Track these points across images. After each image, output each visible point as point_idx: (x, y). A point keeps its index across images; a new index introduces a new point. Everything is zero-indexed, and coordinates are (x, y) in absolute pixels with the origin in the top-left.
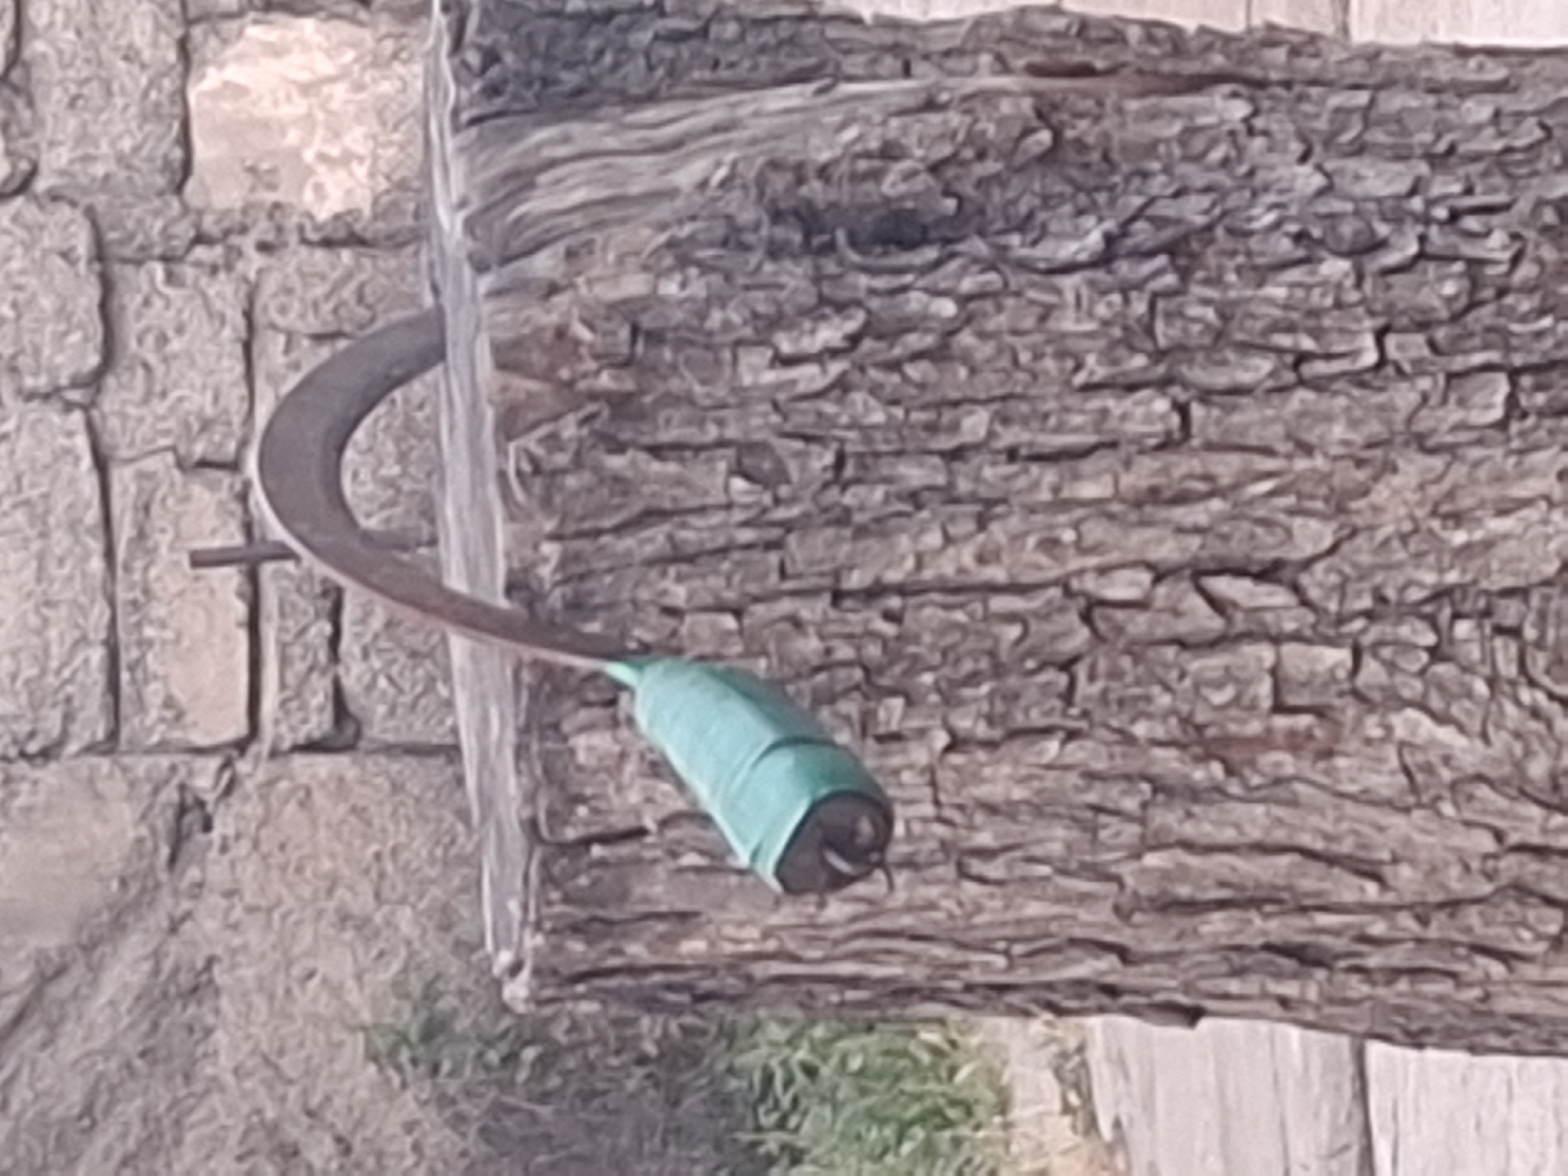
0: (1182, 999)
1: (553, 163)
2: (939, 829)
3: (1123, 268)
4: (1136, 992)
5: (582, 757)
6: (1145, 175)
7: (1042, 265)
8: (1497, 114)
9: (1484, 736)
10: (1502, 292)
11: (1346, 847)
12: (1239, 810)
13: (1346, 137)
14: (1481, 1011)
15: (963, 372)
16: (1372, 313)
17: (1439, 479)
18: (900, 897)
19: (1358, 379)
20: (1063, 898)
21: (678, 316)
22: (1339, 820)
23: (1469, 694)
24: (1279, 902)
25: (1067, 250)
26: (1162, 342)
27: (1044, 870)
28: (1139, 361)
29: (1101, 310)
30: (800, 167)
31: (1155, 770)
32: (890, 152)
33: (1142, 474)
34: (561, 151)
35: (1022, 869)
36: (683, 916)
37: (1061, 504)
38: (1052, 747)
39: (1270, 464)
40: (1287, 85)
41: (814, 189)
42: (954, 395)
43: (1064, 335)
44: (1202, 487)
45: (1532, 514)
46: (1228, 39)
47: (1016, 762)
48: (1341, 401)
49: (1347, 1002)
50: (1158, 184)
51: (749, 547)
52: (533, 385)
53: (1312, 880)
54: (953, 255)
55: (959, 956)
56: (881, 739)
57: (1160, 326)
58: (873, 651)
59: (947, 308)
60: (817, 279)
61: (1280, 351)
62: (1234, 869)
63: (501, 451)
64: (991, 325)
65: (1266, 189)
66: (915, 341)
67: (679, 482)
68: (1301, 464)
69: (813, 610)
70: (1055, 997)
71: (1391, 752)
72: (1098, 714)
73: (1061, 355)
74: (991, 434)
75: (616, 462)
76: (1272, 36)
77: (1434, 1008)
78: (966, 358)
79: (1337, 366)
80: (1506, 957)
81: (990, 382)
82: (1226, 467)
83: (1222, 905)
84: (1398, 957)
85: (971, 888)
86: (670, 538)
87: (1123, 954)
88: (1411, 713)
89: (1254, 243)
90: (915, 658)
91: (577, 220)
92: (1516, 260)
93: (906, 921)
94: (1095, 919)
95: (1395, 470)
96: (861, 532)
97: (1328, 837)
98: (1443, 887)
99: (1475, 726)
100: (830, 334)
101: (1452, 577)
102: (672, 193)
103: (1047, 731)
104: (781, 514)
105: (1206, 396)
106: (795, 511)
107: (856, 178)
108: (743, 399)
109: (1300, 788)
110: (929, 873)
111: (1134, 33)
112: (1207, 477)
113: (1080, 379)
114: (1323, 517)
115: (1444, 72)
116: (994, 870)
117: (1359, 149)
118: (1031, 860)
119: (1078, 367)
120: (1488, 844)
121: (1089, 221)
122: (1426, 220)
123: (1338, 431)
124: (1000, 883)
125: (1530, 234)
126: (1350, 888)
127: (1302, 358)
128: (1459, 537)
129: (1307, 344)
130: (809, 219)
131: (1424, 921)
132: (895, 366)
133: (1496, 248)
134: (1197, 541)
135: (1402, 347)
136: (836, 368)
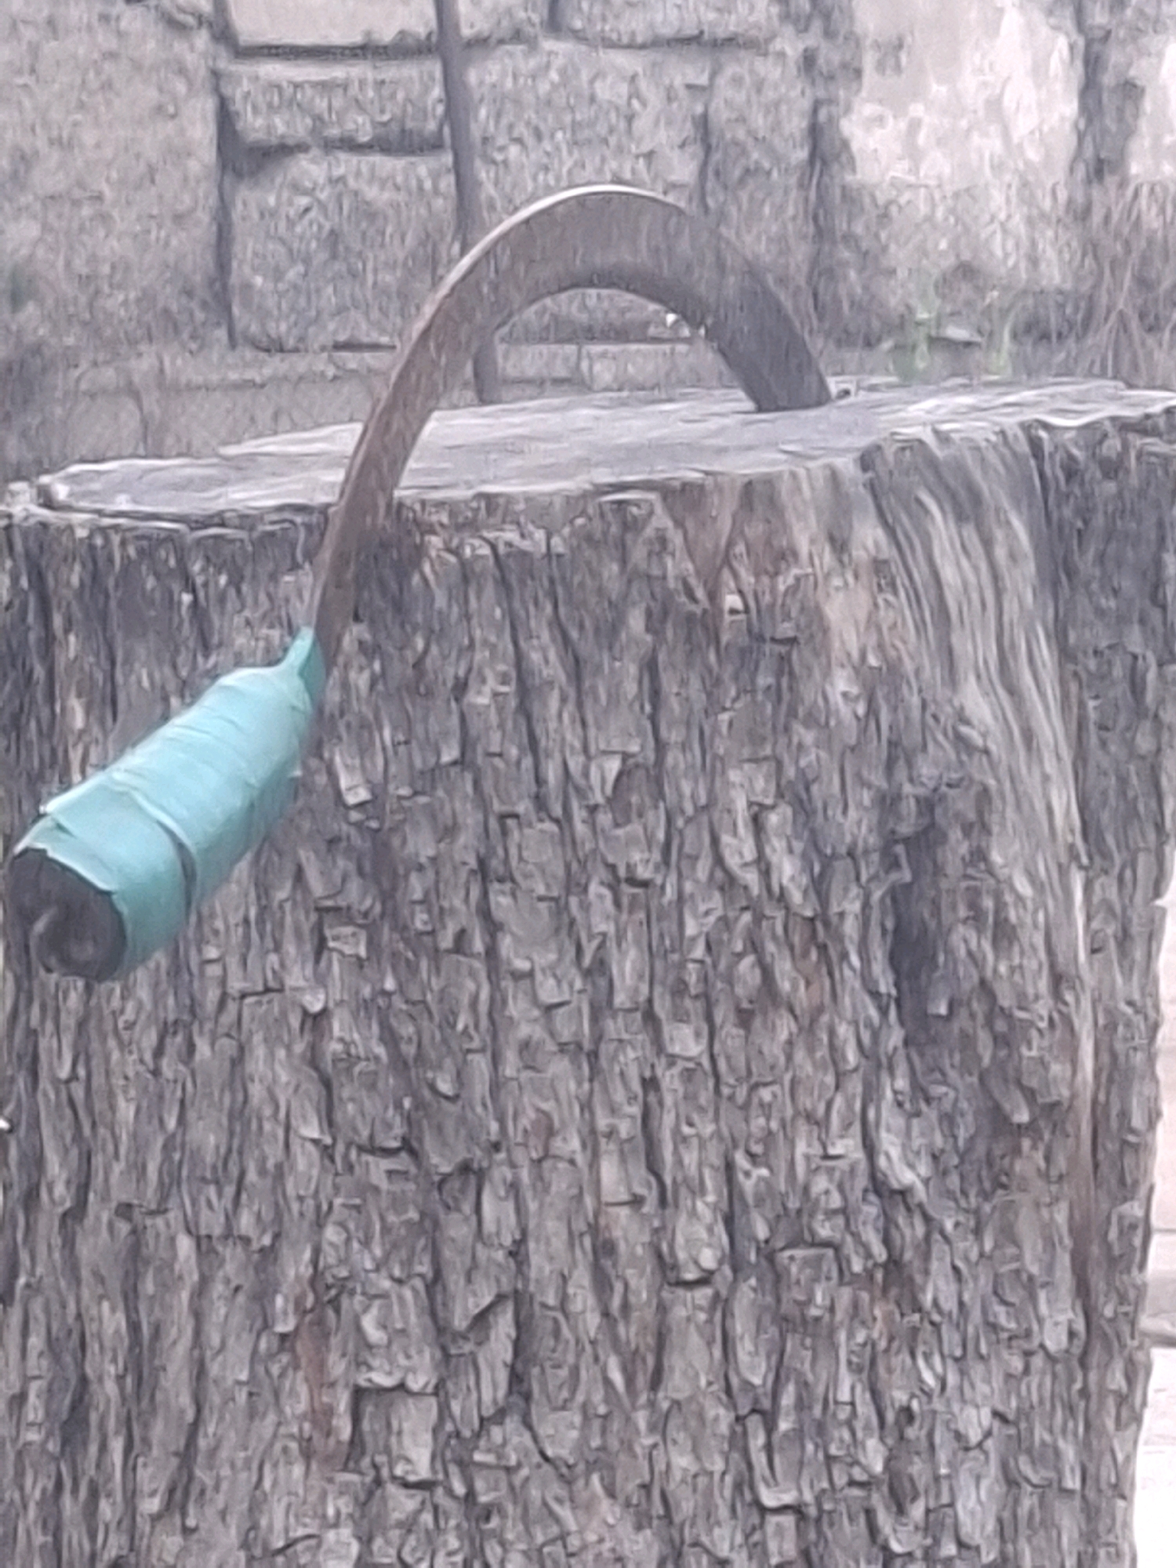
1: (987, 543)
2: (213, 998)
3: (871, 1209)
6: (977, 1232)
7: (871, 1114)
11: (202, 1475)
12: (241, 1351)
13: (1025, 1466)
16: (820, 1498)
19: (745, 1483)
20: (139, 1145)
21: (809, 694)
22: (232, 1465)
24: (139, 1395)
25: (890, 1145)
26: (784, 1256)
27: (171, 1123)
28: (762, 1232)
29: (821, 1184)
30: (986, 829)
31: (285, 1251)
32: (1004, 936)
33: (629, 1234)
34: (1000, 553)
35: (173, 1095)
37: (592, 1141)
38: (311, 1130)
39: (642, 1381)
40: (1085, 1393)
41: (957, 846)
42: (719, 1014)
43: (790, 1141)
44: (616, 1302)
47: (293, 1087)
48: (718, 1465)
50: (967, 1245)
51: (539, 776)
53: (162, 1435)
54: (884, 1012)
55: (68, 1023)
56: (318, 929)
57: (799, 1253)
58: (422, 921)
60: (855, 852)
61: (775, 1396)
62: (175, 1343)
63: (649, 485)
64: (800, 1055)
65: (963, 1373)
66: (784, 967)
67: (614, 698)
68: (641, 1419)
69: (466, 848)
71: (309, 1527)
72: (349, 1182)
73: (768, 1137)
74: (672, 1060)
75: (636, 621)
79: (759, 1459)
81: (734, 1057)
83: (134, 1327)
84: (75, 1535)
85: (150, 1039)
86: (551, 684)
88: (355, 1548)
89: (901, 1360)
90: (413, 969)
94: (115, 1180)
95: (639, 1527)
96: (559, 907)
97: (212, 1454)
102: (952, 679)
103: (329, 1121)
104: (578, 814)
105: (722, 1305)
106: (581, 829)
107: (973, 896)
108: (712, 768)
109: (271, 1418)
110: (166, 988)
112: (625, 1309)
113: (741, 1160)
114: (581, 1446)
117: (1011, 1481)
118: (183, 1107)
119: (752, 1157)
121: (924, 1169)
122: (931, 1560)
124: (156, 1072)
126: (153, 1478)
127: (768, 1418)
129: (784, 1425)
130: (925, 842)
132: (754, 945)
134: (551, 1300)
135: (780, 1530)
136: (751, 878)
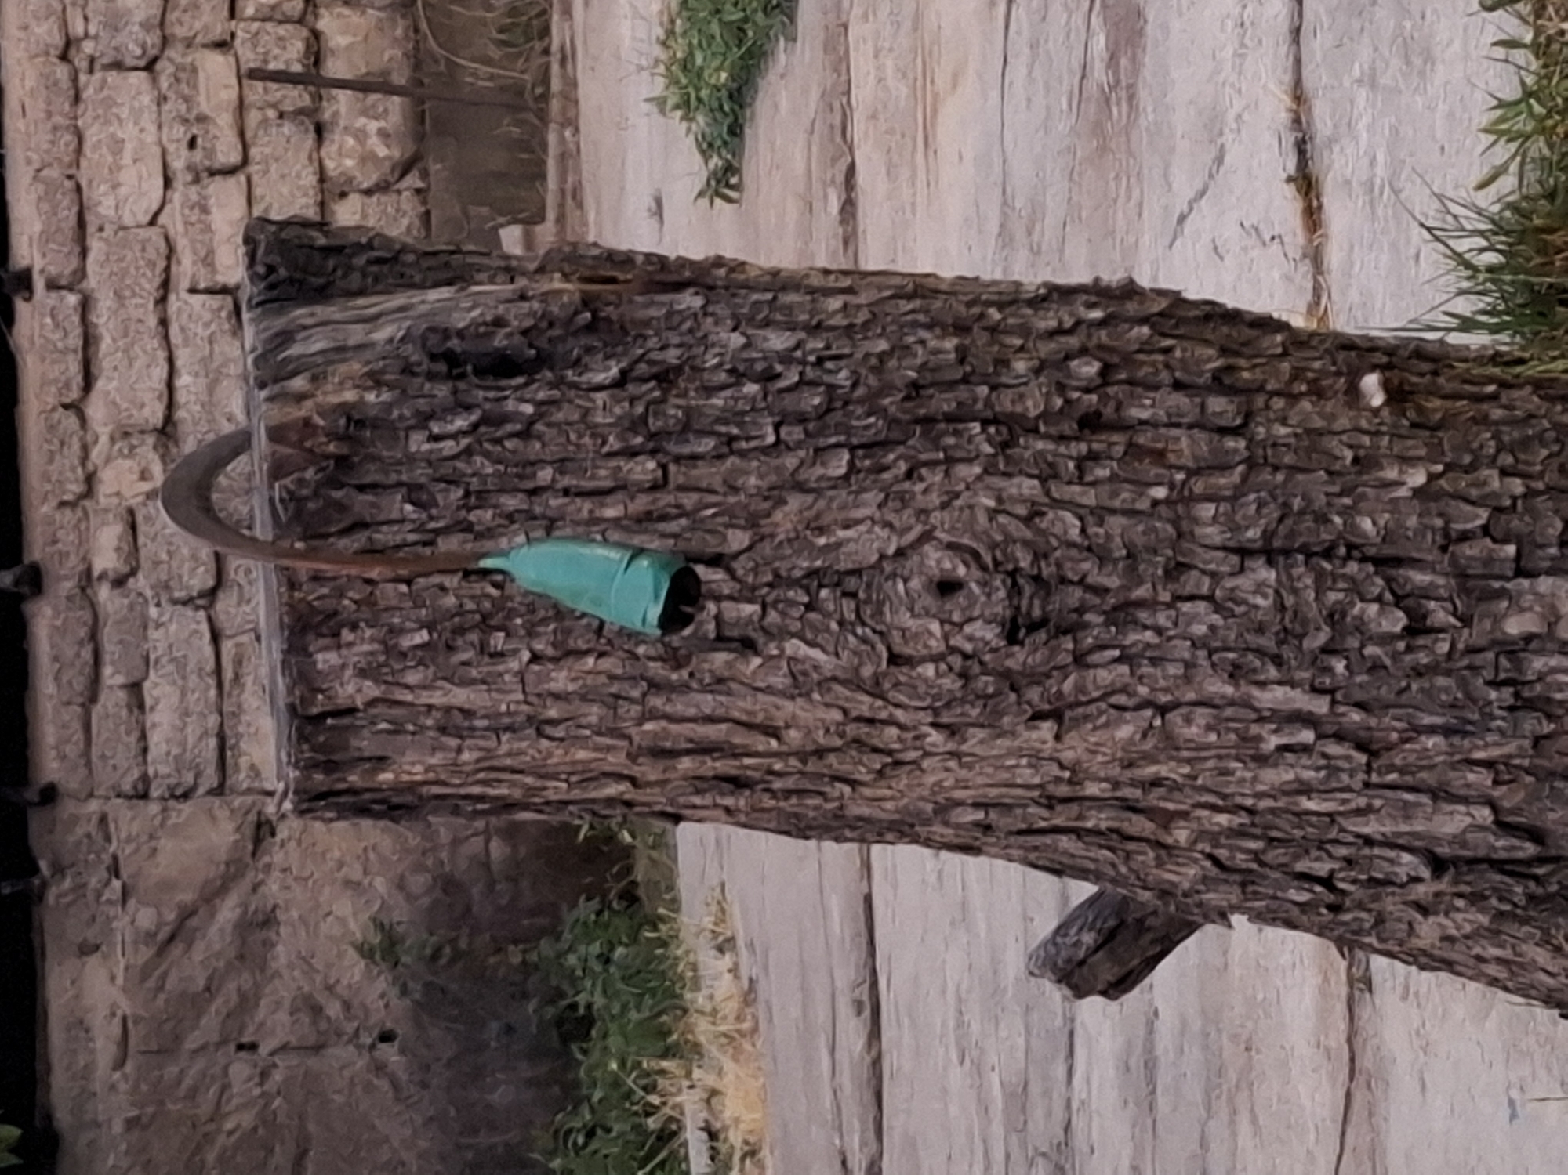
0: (669, 809)
1: (305, 328)
2: (525, 708)
3: (631, 388)
4: (644, 804)
5: (320, 666)
6: (645, 338)
7: (585, 386)
8: (845, 306)
9: (837, 655)
10: (846, 403)
11: (759, 718)
12: (699, 697)
13: (761, 316)
14: (838, 815)
15: (538, 445)
16: (771, 414)
17: (810, 508)
18: (504, 748)
19: (766, 450)
20: (597, 748)
21: (372, 413)
22: (755, 703)
23: (828, 630)
24: (721, 750)
25: (600, 378)
26: (652, 429)
27: (587, 732)
28: (639, 440)
29: (618, 410)
30: (446, 330)
31: (650, 674)
32: (499, 322)
33: (641, 503)
34: (309, 321)
35: (574, 732)
36: (382, 759)
37: (594, 521)
38: (590, 661)
39: (713, 499)
40: (727, 288)
41: (454, 343)
42: (532, 458)
43: (597, 425)
44: (674, 511)
45: (862, 528)
46: (692, 263)
47: (570, 670)
48: (755, 464)
49: (763, 810)
50: (652, 342)
51: (415, 544)
52: (288, 451)
53: (740, 738)
54: (534, 381)
55: (539, 783)
56: (491, 655)
57: (651, 420)
58: (487, 605)
59: (528, 409)
60: (455, 392)
61: (719, 434)
62: (695, 732)
63: (271, 487)
64: (553, 419)
65: (713, 345)
66: (509, 428)
67: (373, 505)
68: (732, 499)
69: (452, 581)
70: (596, 808)
71: (784, 664)
72: (617, 642)
73: (593, 436)
74: (553, 480)
75: (338, 494)
76: (719, 262)
77: (811, 814)
78: (539, 437)
79: (753, 444)
80: (853, 783)
81: (554, 451)
82: (689, 500)
83: (688, 752)
84: (790, 783)
85: (545, 743)
86: (370, 539)
87: (633, 781)
88: (795, 641)
89: (706, 376)
90: (511, 610)
91: (319, 359)
92: (855, 385)
93: (508, 762)
94: (616, 761)
95: (785, 503)
96: (479, 536)
97: (749, 713)
98: (815, 742)
99: (831, 649)
100: (460, 423)
101: (818, 563)
102: (371, 345)
103: (586, 653)
104: (433, 525)
105: (678, 459)
106: (441, 524)
107: (479, 336)
108: (411, 459)
109: (733, 686)
110: (521, 734)
111: (640, 259)
112: (678, 506)
113: (606, 449)
114: (743, 528)
115: (816, 281)
116: (559, 732)
117: (767, 323)
118: (580, 726)
119: (604, 443)
120: (837, 716)
121: (612, 363)
122: (803, 362)
123: (753, 481)
124: (562, 740)
125: (863, 371)
126: (761, 743)
127: (731, 439)
128: (822, 541)
129: (735, 431)
130: (452, 359)
131: (804, 762)
132: (498, 441)
133: (843, 377)
134: (671, 542)
135: (789, 433)
136: (465, 442)
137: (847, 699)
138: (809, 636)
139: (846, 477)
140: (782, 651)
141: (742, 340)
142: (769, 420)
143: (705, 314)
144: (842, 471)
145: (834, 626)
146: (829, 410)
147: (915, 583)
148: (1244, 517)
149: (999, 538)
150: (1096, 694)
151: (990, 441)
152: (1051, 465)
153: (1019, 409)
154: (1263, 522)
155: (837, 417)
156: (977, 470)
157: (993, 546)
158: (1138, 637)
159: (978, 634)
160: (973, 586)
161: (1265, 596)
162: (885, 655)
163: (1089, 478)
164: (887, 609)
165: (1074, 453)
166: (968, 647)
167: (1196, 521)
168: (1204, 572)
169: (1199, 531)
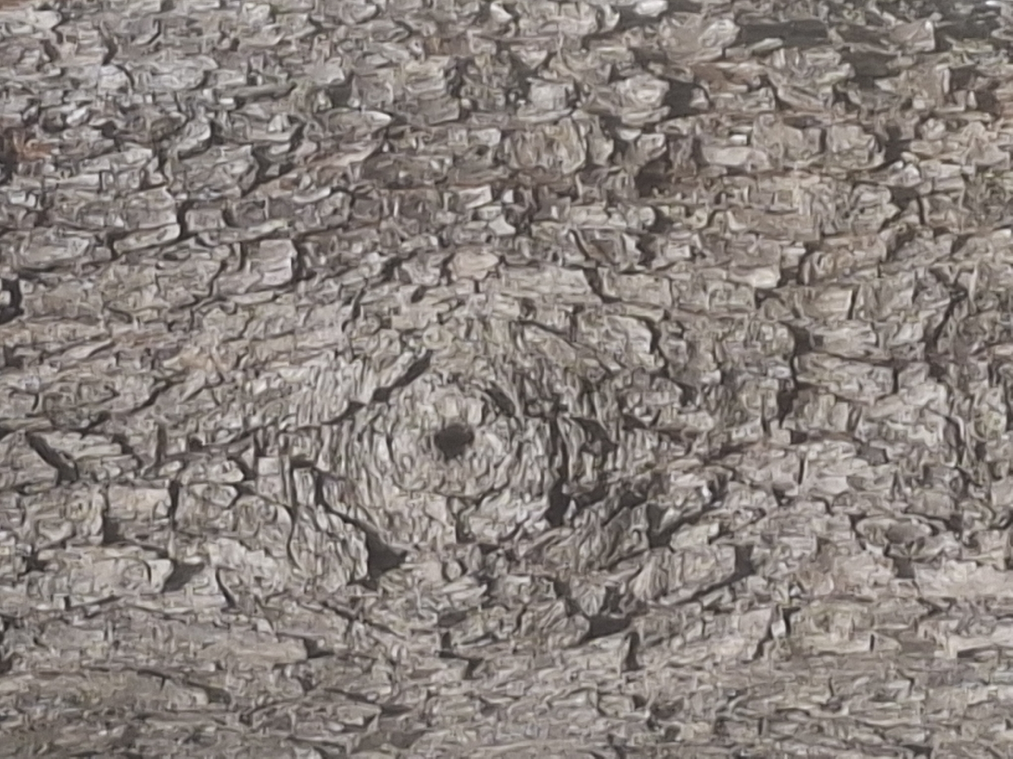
137: (310, 627)
138: (246, 532)
139: (291, 285)
140: (207, 556)
141: (121, 78)
142: (170, 201)
143: (60, 40)
144: (288, 275)
145: (284, 515)
146: (262, 179)
147: (404, 443)
148: (897, 311)
149: (527, 364)
150: (686, 593)
151: (508, 213)
152: (600, 247)
153: (545, 161)
154: (923, 315)
155: (274, 190)
156: (491, 261)
157: (519, 376)
158: (745, 503)
159: (506, 514)
160: (492, 438)
161: (931, 428)
162: (364, 556)
163: (658, 263)
164: (363, 486)
165: (634, 224)
166: (492, 535)
167: (822, 320)
168: (838, 399)
169: (830, 337)
